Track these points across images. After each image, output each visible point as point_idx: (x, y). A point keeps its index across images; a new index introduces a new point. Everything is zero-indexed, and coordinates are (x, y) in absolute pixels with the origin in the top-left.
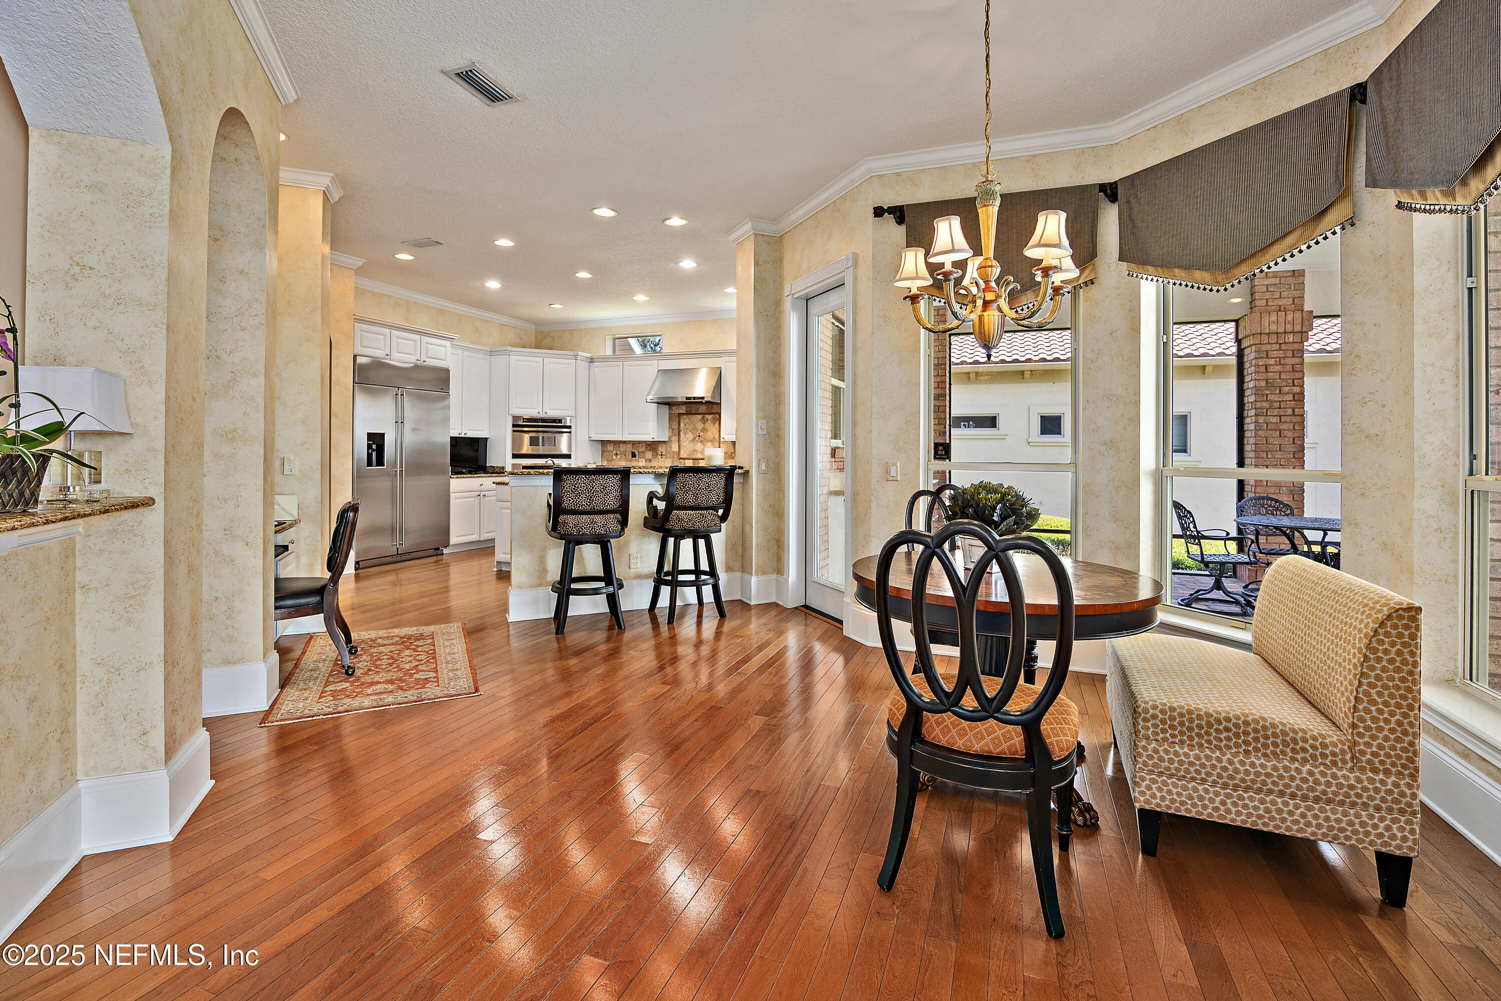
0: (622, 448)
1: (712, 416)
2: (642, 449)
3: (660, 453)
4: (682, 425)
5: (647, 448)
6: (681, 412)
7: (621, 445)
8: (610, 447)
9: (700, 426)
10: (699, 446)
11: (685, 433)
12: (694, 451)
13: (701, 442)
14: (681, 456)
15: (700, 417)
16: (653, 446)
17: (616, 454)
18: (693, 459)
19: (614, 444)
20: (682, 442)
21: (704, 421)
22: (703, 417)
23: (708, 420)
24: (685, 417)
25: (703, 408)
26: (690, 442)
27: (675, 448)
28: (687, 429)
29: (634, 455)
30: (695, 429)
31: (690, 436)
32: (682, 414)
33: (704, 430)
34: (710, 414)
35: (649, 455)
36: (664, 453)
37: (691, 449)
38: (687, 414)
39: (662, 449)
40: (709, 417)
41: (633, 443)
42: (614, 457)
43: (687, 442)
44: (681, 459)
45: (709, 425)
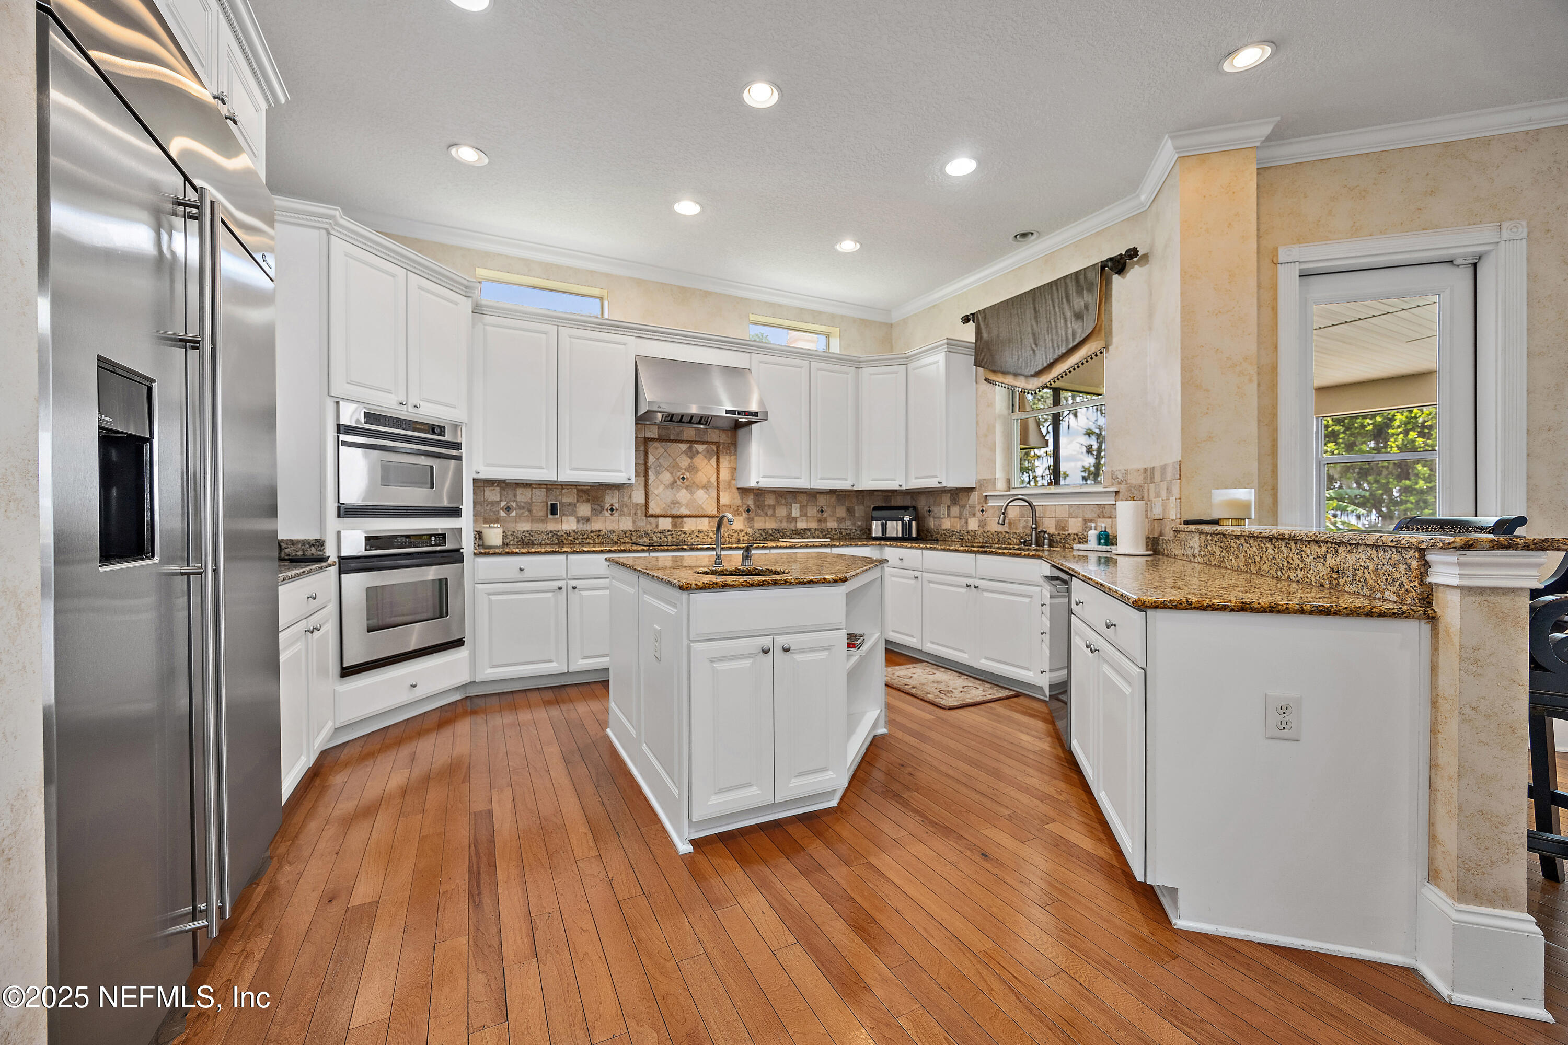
0: (523, 496)
1: (705, 446)
2: (569, 498)
3: (607, 506)
4: (651, 459)
5: (579, 497)
6: (649, 435)
7: (520, 491)
8: (492, 495)
9: (684, 462)
10: (683, 495)
11: (658, 473)
12: (675, 503)
13: (687, 488)
14: (651, 512)
15: (684, 447)
16: (593, 493)
17: (508, 509)
18: (673, 517)
19: (502, 489)
20: (651, 488)
21: (691, 454)
22: (690, 448)
23: (698, 452)
24: (657, 444)
25: (689, 432)
26: (667, 487)
27: (638, 497)
28: (660, 466)
29: (553, 510)
30: (676, 466)
31: (667, 477)
32: (653, 439)
33: (692, 468)
34: (703, 443)
35: (584, 510)
36: (616, 506)
37: (669, 500)
38: (660, 439)
39: (611, 499)
40: (701, 448)
41: (550, 487)
42: (503, 514)
43: (661, 488)
44: (652, 516)
45: (700, 461)
